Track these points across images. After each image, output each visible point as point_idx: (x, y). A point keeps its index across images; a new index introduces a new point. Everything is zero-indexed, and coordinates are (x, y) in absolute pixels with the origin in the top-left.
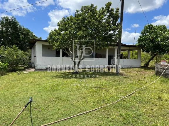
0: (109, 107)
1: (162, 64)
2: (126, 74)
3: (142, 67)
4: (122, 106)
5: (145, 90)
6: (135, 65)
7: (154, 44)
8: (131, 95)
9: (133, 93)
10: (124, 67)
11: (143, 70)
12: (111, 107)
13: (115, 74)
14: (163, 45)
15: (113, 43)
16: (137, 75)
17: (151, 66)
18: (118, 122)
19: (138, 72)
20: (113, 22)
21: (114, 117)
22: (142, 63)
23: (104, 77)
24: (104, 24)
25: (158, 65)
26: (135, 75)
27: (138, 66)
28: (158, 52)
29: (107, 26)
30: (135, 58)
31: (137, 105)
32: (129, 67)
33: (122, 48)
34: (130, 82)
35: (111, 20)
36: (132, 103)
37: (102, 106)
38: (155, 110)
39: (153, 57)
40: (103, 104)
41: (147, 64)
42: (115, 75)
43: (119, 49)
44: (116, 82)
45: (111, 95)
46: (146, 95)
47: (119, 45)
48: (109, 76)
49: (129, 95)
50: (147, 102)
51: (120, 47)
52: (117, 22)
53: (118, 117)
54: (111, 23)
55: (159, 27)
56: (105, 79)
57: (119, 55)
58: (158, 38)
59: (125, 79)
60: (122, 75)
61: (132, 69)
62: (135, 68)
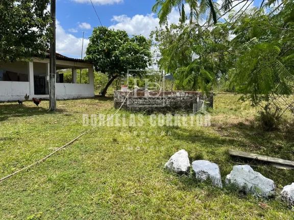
0: (28, 171)
1: (122, 91)
2: (69, 109)
3: (96, 97)
4: (54, 164)
5: (96, 132)
6: (86, 94)
7: (110, 60)
8: (72, 142)
9: (76, 140)
10: (66, 98)
11: (97, 101)
12: (33, 170)
13: (48, 110)
14: (123, 61)
15: (39, 52)
16: (87, 109)
17: (111, 94)
18: (42, 194)
19: (89, 104)
20: (36, 9)
21: (36, 186)
22: (97, 91)
23: (24, 118)
24: (17, 10)
25: (117, 93)
26: (84, 109)
27: (90, 96)
28: (117, 72)
29: (25, 16)
30: (86, 83)
31: (80, 157)
32: (76, 96)
33: (58, 63)
34: (74, 122)
35: (32, 4)
36: (73, 156)
37: (13, 172)
38: (106, 159)
39: (112, 80)
40: (14, 169)
41: (104, 92)
42: (47, 113)
43: (52, 64)
44: (48, 125)
45: (34, 150)
46: (97, 139)
47: (52, 56)
48: (35, 116)
49: (69, 144)
50: (97, 150)
51: (54, 60)
52: (45, 11)
53: (43, 186)
54: (33, 10)
55: (117, 33)
56: (26, 122)
57: (54, 76)
58: (116, 50)
59: (66, 118)
60: (61, 111)
61: (79, 101)
62: (86, 98)
